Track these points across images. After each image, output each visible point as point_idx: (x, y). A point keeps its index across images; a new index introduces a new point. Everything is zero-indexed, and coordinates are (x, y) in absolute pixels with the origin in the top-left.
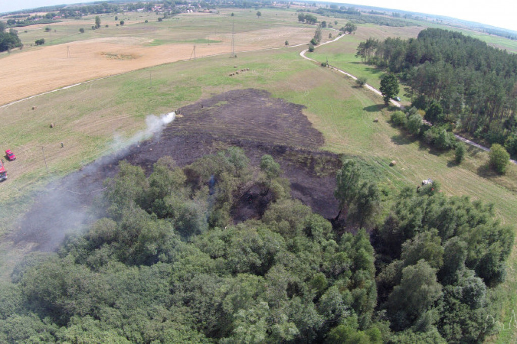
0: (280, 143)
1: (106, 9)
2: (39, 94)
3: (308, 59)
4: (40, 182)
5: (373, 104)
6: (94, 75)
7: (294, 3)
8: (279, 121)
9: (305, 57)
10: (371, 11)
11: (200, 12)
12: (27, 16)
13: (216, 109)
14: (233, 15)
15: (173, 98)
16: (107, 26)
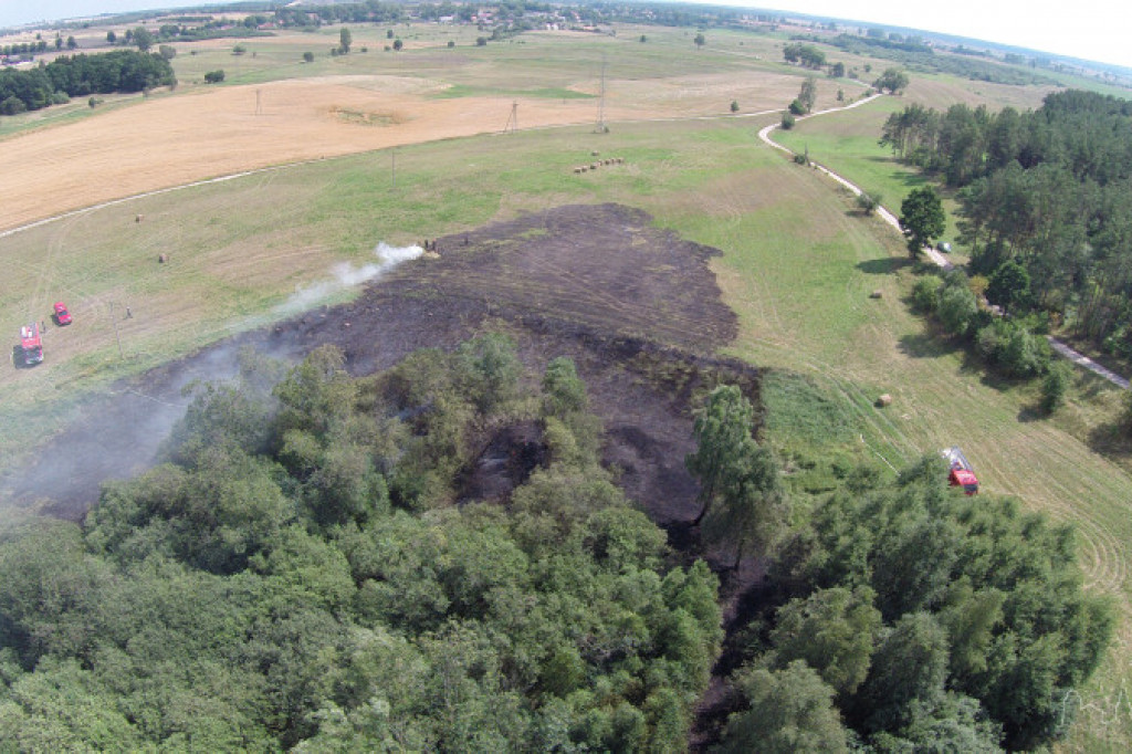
0: (632, 332)
1: (376, 12)
2: (160, 189)
3: (773, 144)
4: (101, 376)
5: (884, 256)
6: (289, 155)
7: (788, 20)
8: (648, 280)
9: (768, 140)
10: (956, 46)
11: (573, 29)
12: (206, 19)
13: (517, 244)
14: (643, 39)
15: (432, 215)
16: (364, 50)
